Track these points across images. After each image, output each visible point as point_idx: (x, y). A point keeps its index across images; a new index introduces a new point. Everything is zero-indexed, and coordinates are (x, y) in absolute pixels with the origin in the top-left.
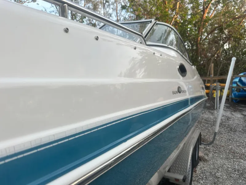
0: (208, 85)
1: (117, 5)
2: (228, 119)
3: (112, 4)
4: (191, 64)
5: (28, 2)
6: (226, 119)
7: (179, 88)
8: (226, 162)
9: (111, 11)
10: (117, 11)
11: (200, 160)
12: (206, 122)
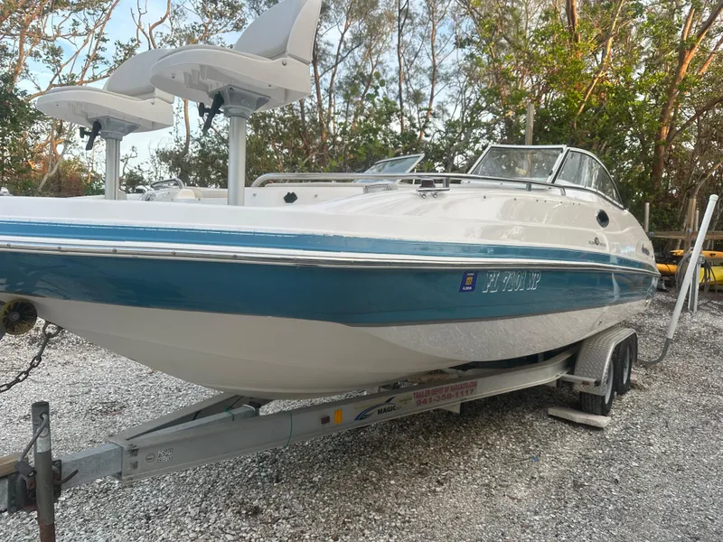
0: (679, 254)
1: (434, 26)
2: (715, 332)
3: (420, 24)
4: (622, 206)
5: (224, 32)
6: (712, 332)
7: (596, 238)
8: (686, 396)
9: (417, 43)
10: (433, 42)
11: (633, 387)
12: (659, 333)
